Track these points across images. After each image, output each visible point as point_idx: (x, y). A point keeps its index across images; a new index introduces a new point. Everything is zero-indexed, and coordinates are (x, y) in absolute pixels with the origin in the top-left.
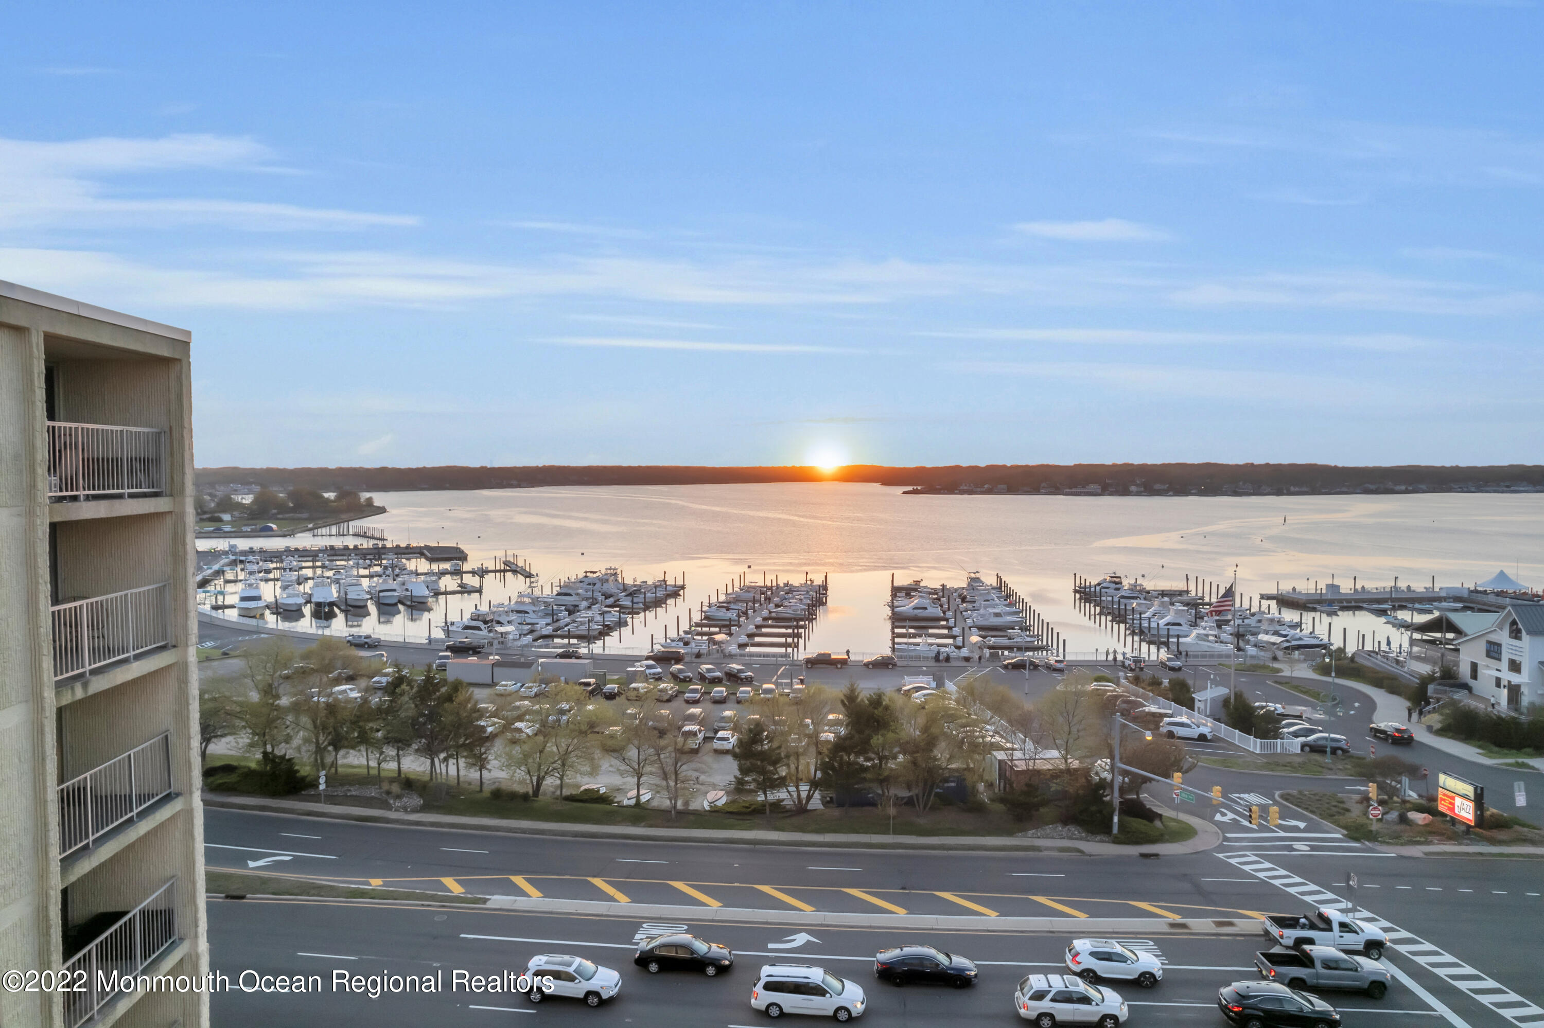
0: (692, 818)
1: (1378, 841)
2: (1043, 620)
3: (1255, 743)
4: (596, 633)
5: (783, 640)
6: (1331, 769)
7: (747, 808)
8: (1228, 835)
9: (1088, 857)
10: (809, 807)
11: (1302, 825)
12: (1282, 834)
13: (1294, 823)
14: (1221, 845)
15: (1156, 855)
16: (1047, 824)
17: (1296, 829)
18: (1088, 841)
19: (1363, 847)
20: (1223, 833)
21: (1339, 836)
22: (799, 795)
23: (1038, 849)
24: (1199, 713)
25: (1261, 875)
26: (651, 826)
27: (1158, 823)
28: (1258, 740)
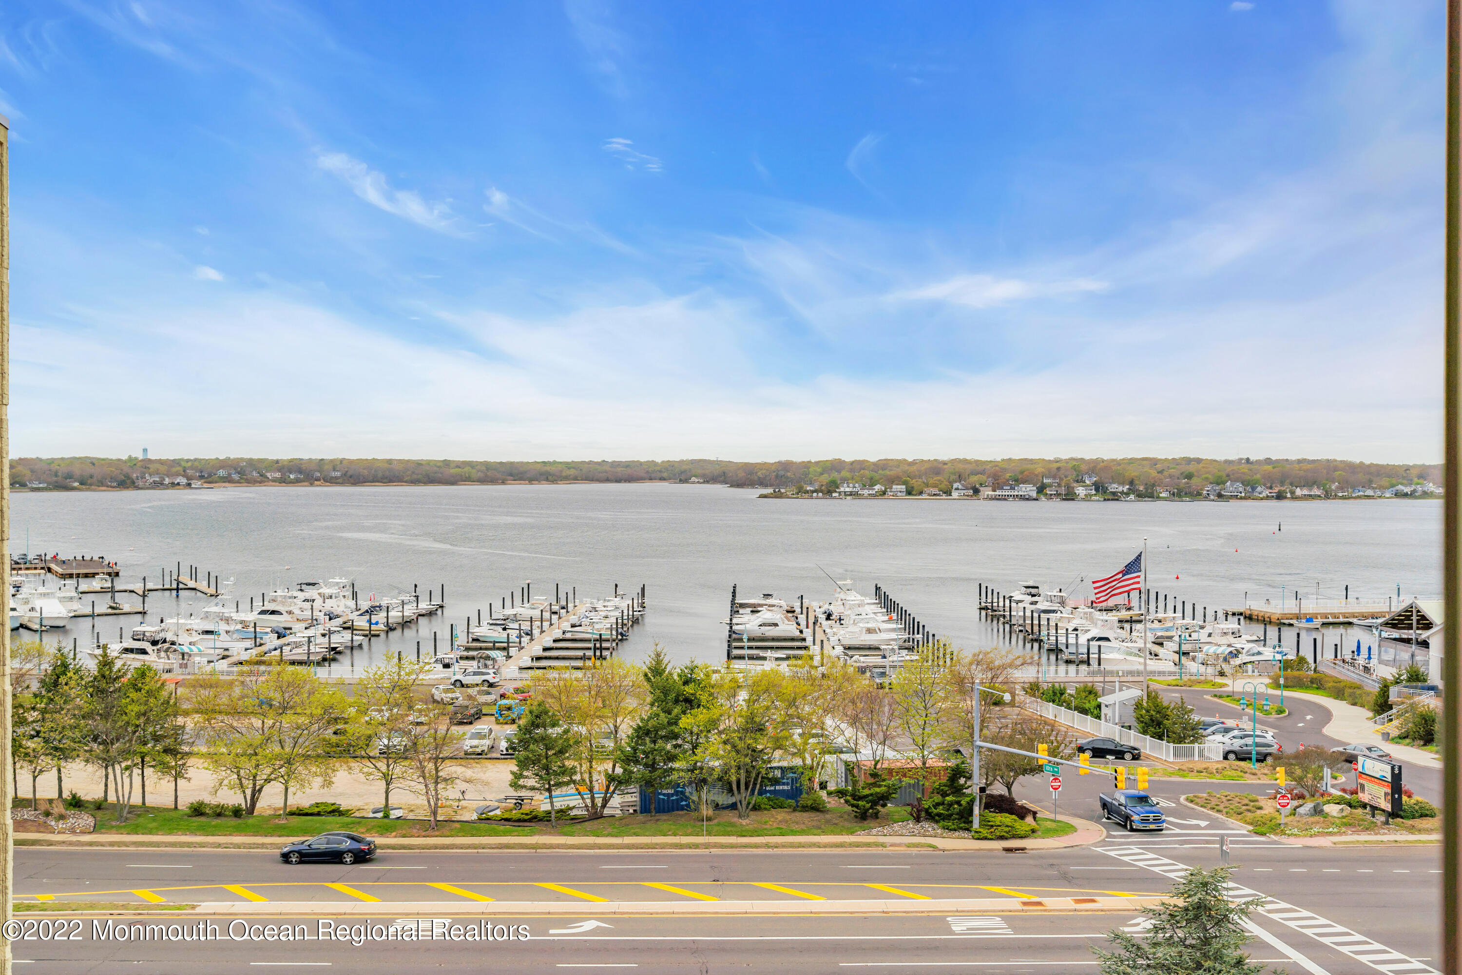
0: (457, 825)
1: (1285, 834)
2: (928, 632)
3: (1168, 748)
4: (319, 657)
5: (580, 653)
6: (1254, 774)
7: (527, 814)
8: (1113, 833)
9: (942, 852)
10: (606, 812)
11: (1203, 824)
12: (1178, 831)
13: (1195, 822)
14: (1104, 840)
15: (1023, 849)
16: (896, 822)
17: (1198, 827)
18: (944, 838)
19: (1268, 840)
20: (1108, 831)
21: (1245, 832)
22: (593, 799)
23: (883, 845)
24: (1106, 721)
25: (1140, 864)
26: (404, 836)
27: (1029, 819)
28: (1172, 745)
